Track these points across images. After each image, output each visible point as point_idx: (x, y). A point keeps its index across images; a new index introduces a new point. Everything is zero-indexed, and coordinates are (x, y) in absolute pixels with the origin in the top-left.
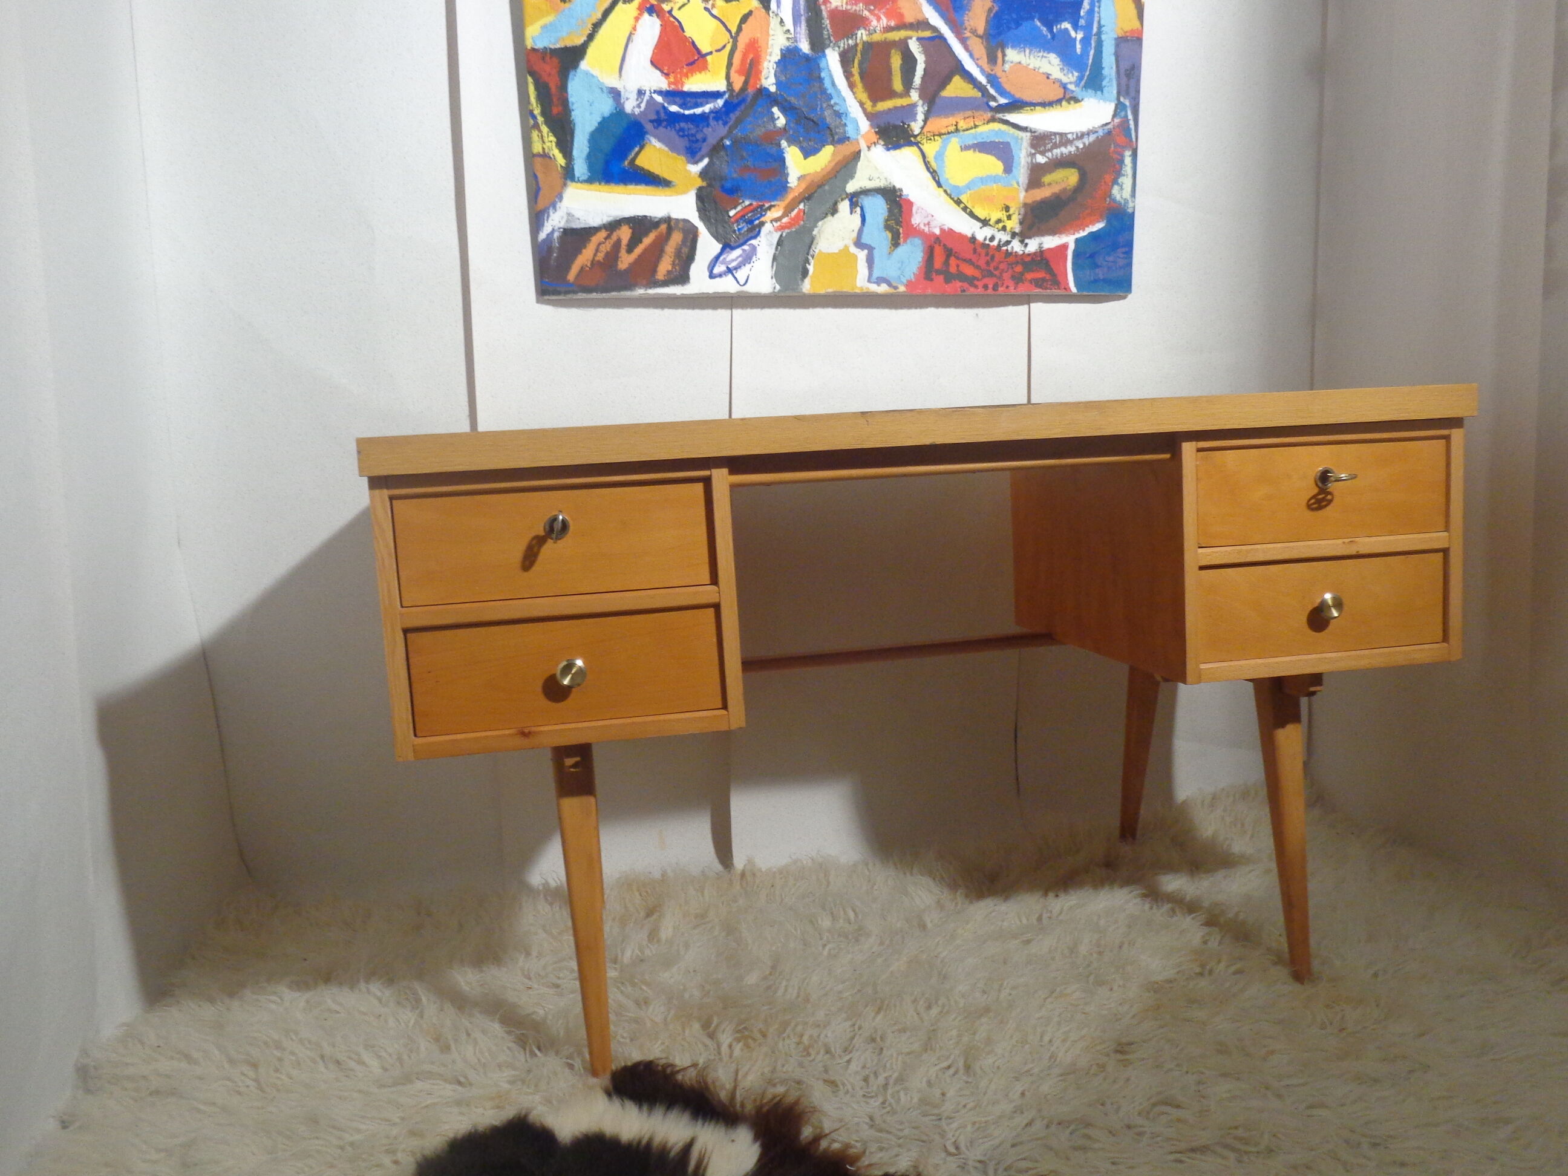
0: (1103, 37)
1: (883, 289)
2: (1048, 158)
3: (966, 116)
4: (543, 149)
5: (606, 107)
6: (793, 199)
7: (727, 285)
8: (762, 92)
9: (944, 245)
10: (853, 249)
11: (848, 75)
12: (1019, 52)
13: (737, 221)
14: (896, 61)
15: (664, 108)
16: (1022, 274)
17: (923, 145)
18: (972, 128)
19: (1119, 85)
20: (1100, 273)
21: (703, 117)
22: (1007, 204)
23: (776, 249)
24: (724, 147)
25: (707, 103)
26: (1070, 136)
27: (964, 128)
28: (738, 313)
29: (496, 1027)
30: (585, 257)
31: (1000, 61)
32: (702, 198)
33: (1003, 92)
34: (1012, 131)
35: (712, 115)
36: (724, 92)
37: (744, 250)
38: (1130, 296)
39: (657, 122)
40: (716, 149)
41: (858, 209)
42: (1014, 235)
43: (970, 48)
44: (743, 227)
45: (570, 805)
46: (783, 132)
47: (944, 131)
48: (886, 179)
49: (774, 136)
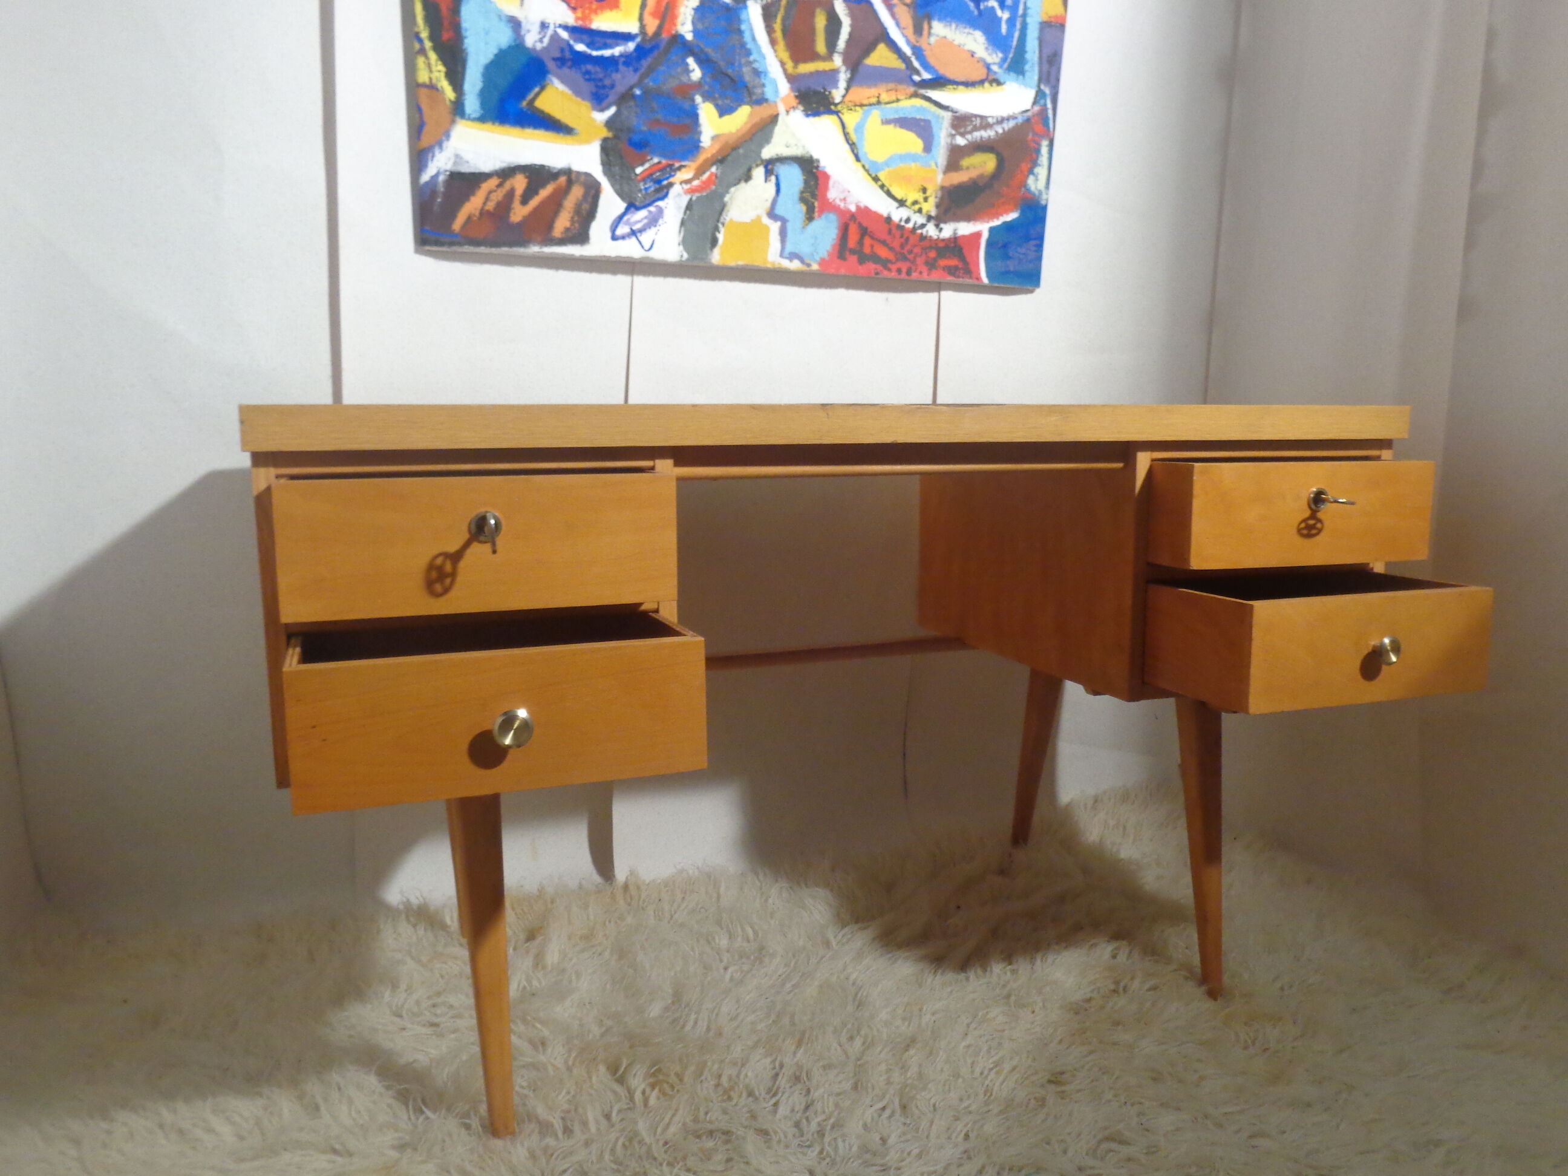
0: (1029, 20)
1: (795, 265)
2: (968, 140)
3: (889, 88)
4: (430, 79)
5: (503, 38)
6: (706, 161)
7: (629, 249)
8: (678, 38)
9: (860, 224)
10: (766, 220)
11: (770, 30)
12: (945, 26)
13: (644, 180)
14: (820, 21)
15: (571, 47)
16: (935, 260)
17: (843, 114)
18: (893, 102)
19: (1040, 72)
20: (1011, 265)
21: (612, 60)
22: (925, 185)
23: (685, 213)
24: (634, 97)
25: (617, 45)
26: (990, 120)
27: (886, 100)
28: (639, 280)
30: (473, 205)
31: (925, 32)
32: (608, 150)
33: (927, 66)
34: (934, 108)
35: (623, 59)
36: (636, 36)
37: (650, 212)
38: (1038, 291)
39: (561, 61)
40: (625, 98)
41: (773, 178)
42: (929, 218)
43: (897, 17)
44: (650, 187)
46: (698, 86)
47: (865, 102)
48: (804, 147)
49: (688, 90)
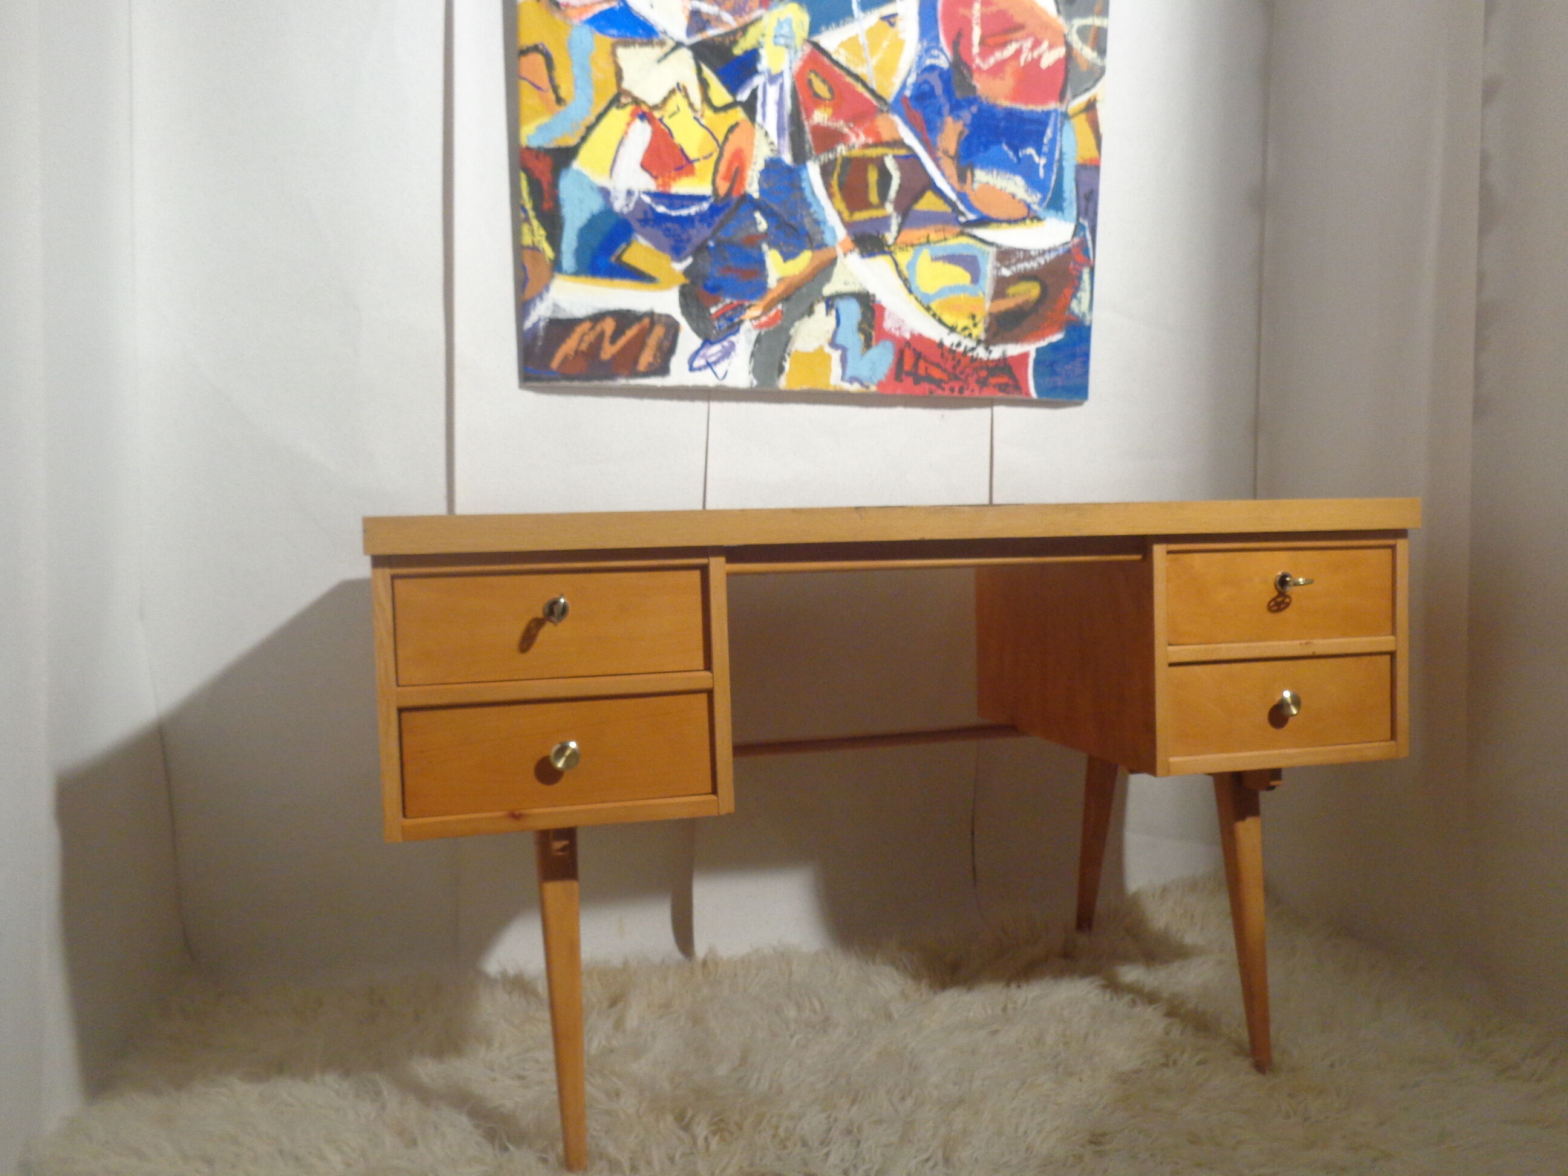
0: (1065, 164)
1: (855, 388)
2: (1012, 271)
3: (937, 229)
4: (533, 242)
5: (595, 205)
6: (773, 300)
7: (705, 379)
8: (746, 198)
9: (914, 349)
10: (828, 349)
11: (827, 185)
12: (987, 174)
13: (718, 319)
14: (873, 176)
15: (653, 210)
16: (986, 379)
17: (896, 254)
18: (942, 241)
19: (1078, 208)
20: (1059, 381)
21: (689, 219)
22: (974, 313)
23: (755, 346)
24: (708, 247)
25: (693, 205)
26: (1033, 253)
27: (935, 240)
28: (717, 407)
29: (464, 1121)
30: (569, 346)
31: (969, 180)
32: (686, 296)
33: (971, 208)
34: (979, 245)
35: (698, 217)
36: (710, 197)
37: (723, 347)
38: (1086, 403)
39: (645, 222)
40: (700, 250)
41: (834, 312)
42: (979, 342)
43: (942, 167)
44: (723, 324)
45: (554, 889)
46: (765, 236)
47: (916, 242)
48: (861, 284)
49: (755, 240)
